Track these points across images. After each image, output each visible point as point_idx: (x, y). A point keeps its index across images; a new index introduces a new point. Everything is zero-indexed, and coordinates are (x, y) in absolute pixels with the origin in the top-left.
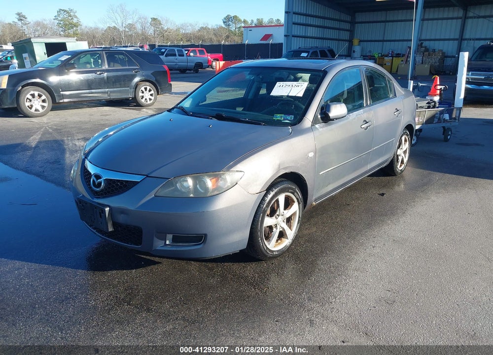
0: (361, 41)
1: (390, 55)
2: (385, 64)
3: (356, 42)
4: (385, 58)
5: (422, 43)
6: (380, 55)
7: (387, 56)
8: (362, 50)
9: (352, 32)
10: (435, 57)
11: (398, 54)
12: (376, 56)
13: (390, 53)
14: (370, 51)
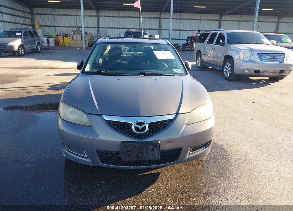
0: (40, 26)
1: (61, 35)
2: (60, 41)
3: (37, 26)
4: (59, 37)
5: (79, 29)
6: (55, 35)
7: (60, 36)
8: (43, 31)
9: (32, 19)
10: (88, 37)
11: (66, 35)
12: (53, 36)
13: (61, 34)
14: (48, 33)
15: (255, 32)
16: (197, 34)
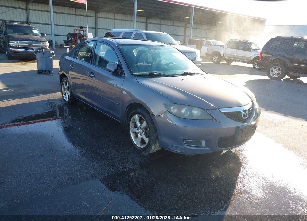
15: (165, 33)
16: (79, 30)
